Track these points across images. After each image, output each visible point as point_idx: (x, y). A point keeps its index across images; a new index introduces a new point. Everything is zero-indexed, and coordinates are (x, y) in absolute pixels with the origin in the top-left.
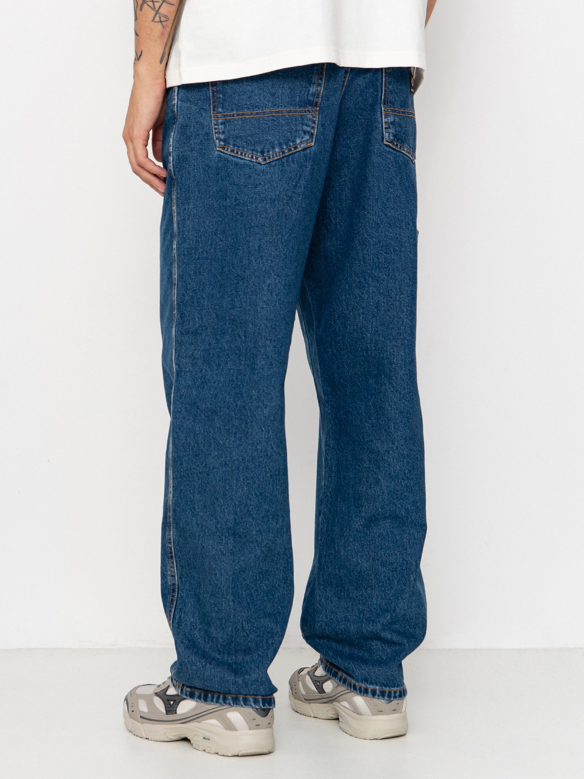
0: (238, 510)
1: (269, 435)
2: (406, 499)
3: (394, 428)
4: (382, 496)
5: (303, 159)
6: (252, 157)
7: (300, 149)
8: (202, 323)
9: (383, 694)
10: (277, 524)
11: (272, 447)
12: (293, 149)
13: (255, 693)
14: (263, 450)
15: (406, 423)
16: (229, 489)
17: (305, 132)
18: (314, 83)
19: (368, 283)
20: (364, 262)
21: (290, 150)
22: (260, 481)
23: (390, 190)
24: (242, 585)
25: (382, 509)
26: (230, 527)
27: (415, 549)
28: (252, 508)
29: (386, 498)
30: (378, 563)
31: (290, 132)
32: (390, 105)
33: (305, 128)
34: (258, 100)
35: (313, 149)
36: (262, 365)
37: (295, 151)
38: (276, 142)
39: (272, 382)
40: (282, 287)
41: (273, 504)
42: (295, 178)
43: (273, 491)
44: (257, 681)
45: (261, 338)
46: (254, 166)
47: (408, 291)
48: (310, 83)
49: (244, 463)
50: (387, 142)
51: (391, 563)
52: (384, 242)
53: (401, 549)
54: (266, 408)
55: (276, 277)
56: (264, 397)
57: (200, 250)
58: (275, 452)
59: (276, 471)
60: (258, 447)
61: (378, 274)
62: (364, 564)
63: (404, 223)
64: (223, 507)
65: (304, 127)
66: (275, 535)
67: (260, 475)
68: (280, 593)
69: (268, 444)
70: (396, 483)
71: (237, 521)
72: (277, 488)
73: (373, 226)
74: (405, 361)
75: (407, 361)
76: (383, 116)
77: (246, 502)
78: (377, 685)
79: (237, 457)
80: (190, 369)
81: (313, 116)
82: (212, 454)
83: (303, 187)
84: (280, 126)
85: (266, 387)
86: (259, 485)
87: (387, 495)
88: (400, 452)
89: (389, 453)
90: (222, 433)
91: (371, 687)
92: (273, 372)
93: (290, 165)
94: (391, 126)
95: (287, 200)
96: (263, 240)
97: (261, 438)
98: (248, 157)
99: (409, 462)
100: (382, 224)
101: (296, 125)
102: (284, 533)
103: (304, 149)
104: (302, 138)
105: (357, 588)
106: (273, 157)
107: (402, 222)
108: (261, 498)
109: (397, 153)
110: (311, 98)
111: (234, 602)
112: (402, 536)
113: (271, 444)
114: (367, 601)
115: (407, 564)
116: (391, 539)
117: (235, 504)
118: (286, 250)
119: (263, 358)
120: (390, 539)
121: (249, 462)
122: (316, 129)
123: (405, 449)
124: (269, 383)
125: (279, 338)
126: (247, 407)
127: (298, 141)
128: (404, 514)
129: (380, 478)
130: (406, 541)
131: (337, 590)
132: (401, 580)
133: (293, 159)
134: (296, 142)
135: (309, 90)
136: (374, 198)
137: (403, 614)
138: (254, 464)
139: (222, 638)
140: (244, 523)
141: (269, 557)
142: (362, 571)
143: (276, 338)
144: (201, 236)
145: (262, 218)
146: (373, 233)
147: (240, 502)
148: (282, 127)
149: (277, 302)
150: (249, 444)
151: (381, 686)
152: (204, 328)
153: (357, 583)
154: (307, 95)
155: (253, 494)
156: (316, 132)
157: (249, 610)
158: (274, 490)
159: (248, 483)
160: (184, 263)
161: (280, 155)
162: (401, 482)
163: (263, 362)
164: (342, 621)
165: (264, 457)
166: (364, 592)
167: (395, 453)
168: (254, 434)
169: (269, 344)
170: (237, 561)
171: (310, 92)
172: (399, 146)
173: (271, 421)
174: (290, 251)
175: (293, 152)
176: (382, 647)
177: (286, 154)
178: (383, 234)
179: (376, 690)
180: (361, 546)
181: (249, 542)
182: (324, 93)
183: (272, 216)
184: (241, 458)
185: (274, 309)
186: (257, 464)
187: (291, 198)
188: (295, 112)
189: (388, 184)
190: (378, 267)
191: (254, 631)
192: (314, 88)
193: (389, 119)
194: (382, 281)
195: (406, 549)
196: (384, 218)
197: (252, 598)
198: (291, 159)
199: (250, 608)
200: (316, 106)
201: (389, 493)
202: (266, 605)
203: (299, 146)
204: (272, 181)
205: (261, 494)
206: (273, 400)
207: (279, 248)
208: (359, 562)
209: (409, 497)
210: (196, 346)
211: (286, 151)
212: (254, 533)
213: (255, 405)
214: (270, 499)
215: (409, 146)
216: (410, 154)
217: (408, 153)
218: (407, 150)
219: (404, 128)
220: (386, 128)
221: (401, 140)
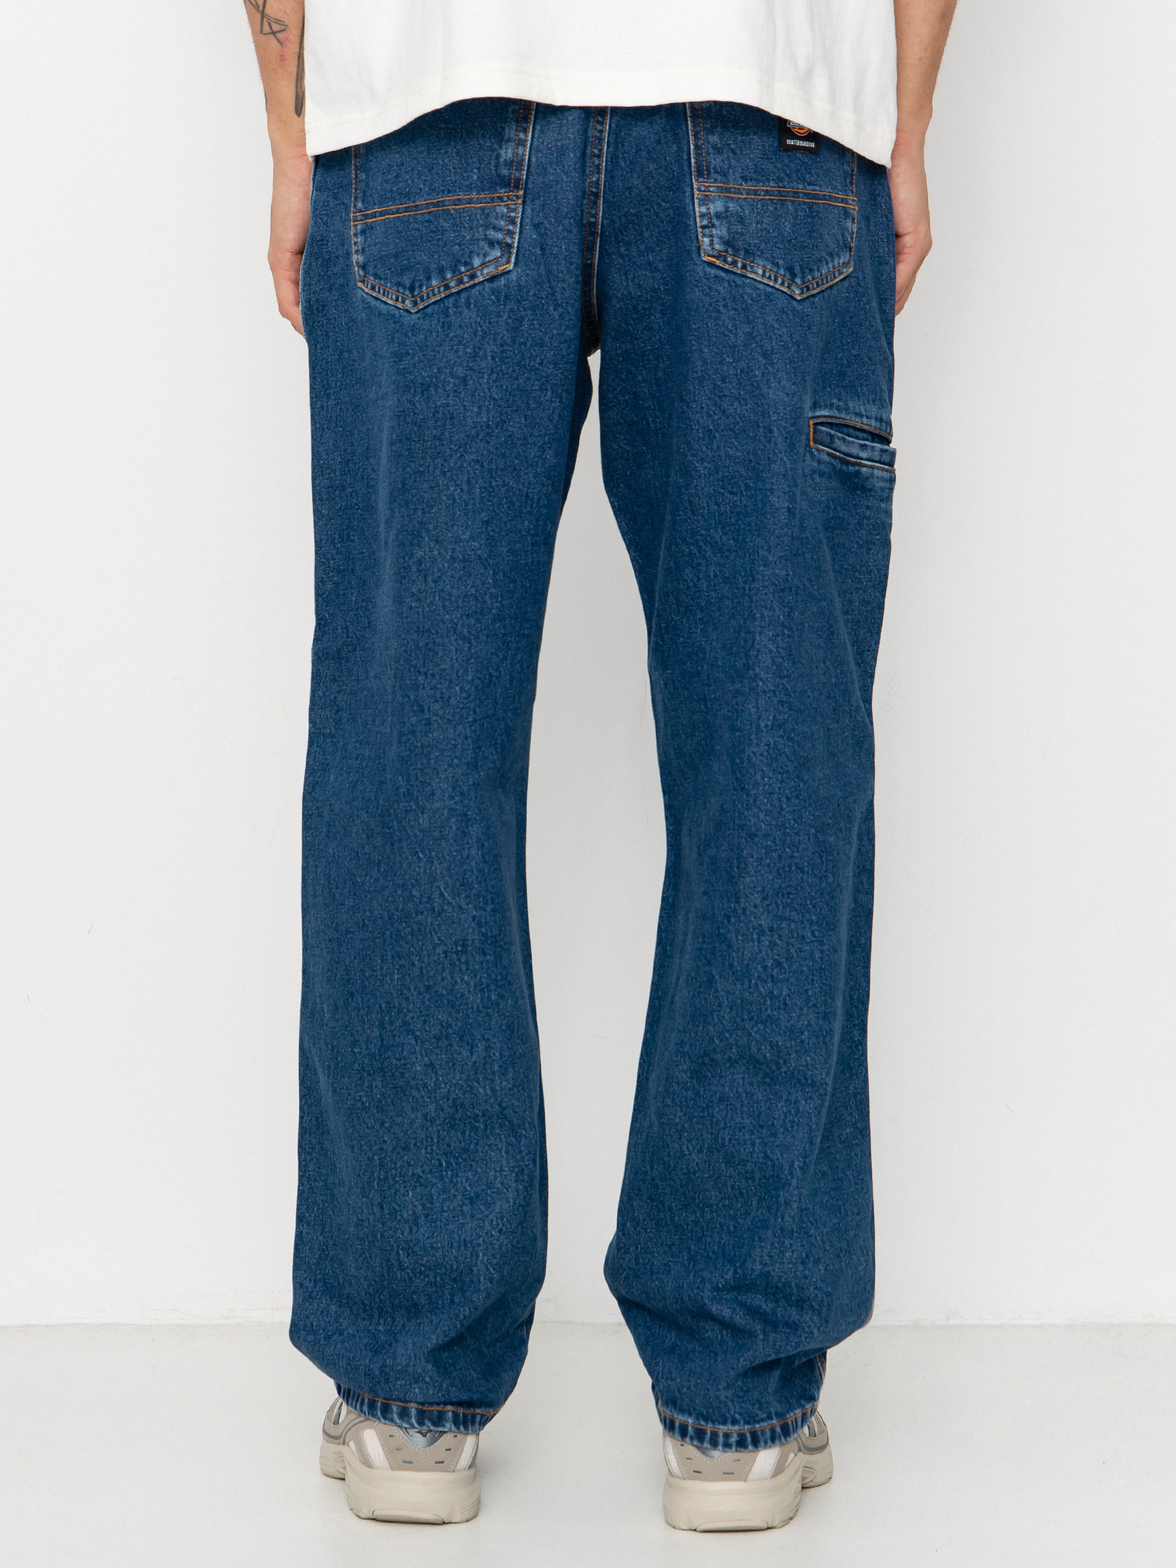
0: (387, 1018)
1: (433, 868)
2: (772, 1024)
3: (738, 868)
4: (719, 1011)
5: (491, 299)
6: (397, 300)
7: (481, 280)
8: (348, 637)
9: (700, 1435)
10: (472, 1053)
11: (441, 894)
12: (466, 279)
13: (402, 1395)
14: (424, 900)
15: (762, 858)
16: (371, 976)
17: (492, 243)
18: (509, 140)
19: (704, 556)
20: (693, 511)
21: (461, 282)
22: (423, 962)
23: (725, 359)
24: (404, 1177)
25: (721, 1040)
26: (374, 1053)
27: (793, 1136)
28: (413, 1018)
29: (727, 1017)
30: (718, 1158)
31: (460, 245)
32: (716, 176)
33: (492, 233)
34: (410, 182)
35: (514, 276)
36: (412, 725)
37: (472, 283)
38: (433, 266)
39: (432, 761)
40: (446, 565)
41: (459, 1012)
42: (472, 340)
43: (454, 986)
44: (406, 1371)
45: (409, 669)
46: (401, 316)
47: (764, 576)
48: (501, 140)
49: (392, 924)
50: (709, 256)
51: (743, 1160)
52: (725, 470)
53: (764, 1132)
54: (423, 813)
55: (432, 544)
56: (419, 791)
57: (349, 490)
58: (449, 903)
59: (456, 943)
60: (414, 893)
61: (721, 537)
62: (693, 1156)
63: (761, 430)
64: (361, 1012)
65: (488, 233)
66: (469, 1076)
67: (421, 949)
68: (508, 1202)
69: (432, 887)
70: (746, 986)
71: (385, 1043)
72: (462, 980)
73: (701, 435)
74: (758, 726)
75: (763, 724)
76: (696, 201)
77: (400, 1003)
78: (690, 1414)
79: (381, 912)
80: (331, 732)
81: (508, 208)
82: (346, 903)
83: (489, 358)
84: (440, 233)
85: (421, 770)
86: (421, 970)
87: (728, 1010)
88: (751, 921)
89: (729, 921)
90: (361, 862)
91: (680, 1417)
92: (433, 740)
93: (461, 313)
94: (717, 223)
95: (455, 385)
96: (408, 469)
97: (419, 874)
98: (392, 299)
99: (776, 944)
100: (717, 431)
101: (471, 228)
102: (494, 1074)
103: (493, 279)
104: (485, 255)
105: (686, 1206)
106: (428, 298)
107: (758, 427)
108: (428, 996)
109: (736, 279)
110: (505, 172)
111: (382, 1208)
112: (771, 1104)
113: (438, 887)
114: (703, 1234)
115: (773, 1166)
116: (749, 1109)
117: (381, 1007)
118: (452, 489)
119: (413, 711)
120: (745, 1109)
121: (401, 923)
122: (517, 237)
123: (763, 914)
124: (425, 762)
125: (444, 670)
126: (392, 811)
127: (477, 262)
128: (768, 1055)
129: (714, 972)
130: (779, 1116)
131: (652, 1208)
132: (764, 1199)
133: (468, 298)
134: (472, 265)
135: (498, 157)
136: (695, 376)
137: (761, 1273)
138: (409, 926)
139: (365, 1278)
140: (398, 1046)
141: (460, 1120)
142: (689, 1171)
143: (436, 670)
144: (348, 461)
145: (408, 423)
146: (702, 451)
147: (388, 1003)
148: (442, 235)
149: (437, 595)
150: (398, 886)
151: (697, 1419)
152: (350, 648)
153: (684, 1194)
154: (496, 166)
155: (412, 988)
156: (516, 241)
157: (415, 1229)
158: (456, 982)
159: (400, 965)
160: (323, 517)
161: (439, 292)
162: (757, 985)
163: (414, 720)
164: (658, 1273)
165: (426, 913)
166: (698, 1215)
167: (740, 922)
168: (404, 865)
169: (422, 682)
170: (387, 1125)
171: (502, 160)
172: (740, 265)
173: (435, 840)
174: (462, 490)
175: (467, 285)
176: (722, 1336)
177: (453, 291)
178: (722, 453)
179: (687, 1426)
180: (687, 1117)
181: (411, 1088)
182: (534, 159)
183: (424, 419)
184: (386, 913)
185: (430, 611)
186: (416, 928)
187: (464, 381)
188: (469, 203)
189: (720, 347)
190: (720, 523)
191: (421, 1272)
192: (510, 151)
193: (711, 206)
194: (728, 553)
195: (774, 1135)
196: (720, 418)
197: (428, 1205)
198: (462, 300)
199: (417, 1225)
200: (517, 187)
201: (732, 1006)
202: (463, 1224)
203: (479, 273)
204: (426, 346)
205: (428, 988)
206: (436, 798)
207: (437, 485)
208: (683, 1151)
209: (778, 1019)
210: (341, 684)
211: (452, 284)
212: (418, 1068)
213: (404, 806)
214: (448, 1000)
215: (773, 263)
216: (776, 281)
217: (770, 278)
218: (764, 272)
219: (754, 225)
220: (703, 227)
221: (747, 251)
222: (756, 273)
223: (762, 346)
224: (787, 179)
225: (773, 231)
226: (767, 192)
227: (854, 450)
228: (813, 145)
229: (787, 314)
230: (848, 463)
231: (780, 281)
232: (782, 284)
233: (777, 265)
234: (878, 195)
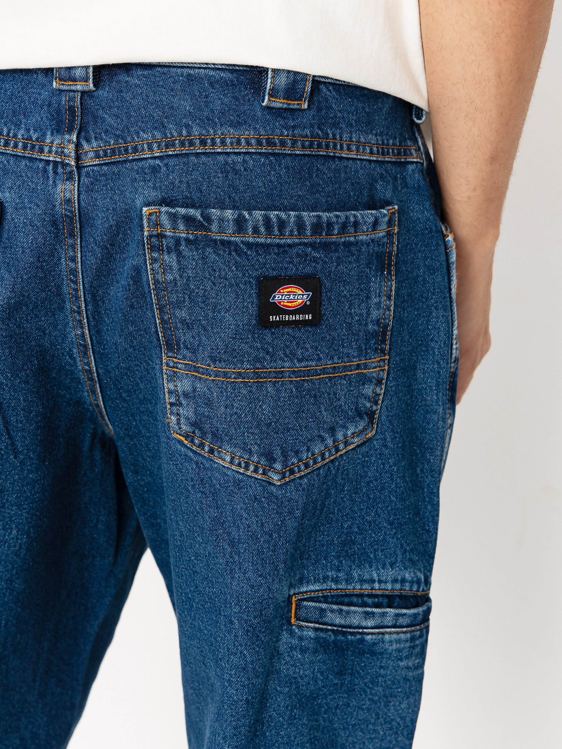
32: (185, 352)
50: (177, 434)
76: (165, 376)
94: (184, 402)
109: (204, 462)
172: (207, 449)
193: (180, 384)
215: (244, 449)
216: (247, 468)
217: (239, 465)
218: (232, 458)
219: (223, 409)
220: (172, 404)
221: (214, 435)
222: (223, 460)
223: (229, 534)
224: (268, 357)
225: (246, 416)
226: (240, 374)
227: (355, 621)
228: (310, 317)
229: (260, 502)
230: (344, 634)
231: (252, 468)
232: (256, 471)
233: (250, 452)
234: (432, 340)
